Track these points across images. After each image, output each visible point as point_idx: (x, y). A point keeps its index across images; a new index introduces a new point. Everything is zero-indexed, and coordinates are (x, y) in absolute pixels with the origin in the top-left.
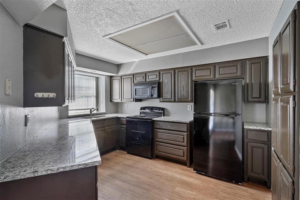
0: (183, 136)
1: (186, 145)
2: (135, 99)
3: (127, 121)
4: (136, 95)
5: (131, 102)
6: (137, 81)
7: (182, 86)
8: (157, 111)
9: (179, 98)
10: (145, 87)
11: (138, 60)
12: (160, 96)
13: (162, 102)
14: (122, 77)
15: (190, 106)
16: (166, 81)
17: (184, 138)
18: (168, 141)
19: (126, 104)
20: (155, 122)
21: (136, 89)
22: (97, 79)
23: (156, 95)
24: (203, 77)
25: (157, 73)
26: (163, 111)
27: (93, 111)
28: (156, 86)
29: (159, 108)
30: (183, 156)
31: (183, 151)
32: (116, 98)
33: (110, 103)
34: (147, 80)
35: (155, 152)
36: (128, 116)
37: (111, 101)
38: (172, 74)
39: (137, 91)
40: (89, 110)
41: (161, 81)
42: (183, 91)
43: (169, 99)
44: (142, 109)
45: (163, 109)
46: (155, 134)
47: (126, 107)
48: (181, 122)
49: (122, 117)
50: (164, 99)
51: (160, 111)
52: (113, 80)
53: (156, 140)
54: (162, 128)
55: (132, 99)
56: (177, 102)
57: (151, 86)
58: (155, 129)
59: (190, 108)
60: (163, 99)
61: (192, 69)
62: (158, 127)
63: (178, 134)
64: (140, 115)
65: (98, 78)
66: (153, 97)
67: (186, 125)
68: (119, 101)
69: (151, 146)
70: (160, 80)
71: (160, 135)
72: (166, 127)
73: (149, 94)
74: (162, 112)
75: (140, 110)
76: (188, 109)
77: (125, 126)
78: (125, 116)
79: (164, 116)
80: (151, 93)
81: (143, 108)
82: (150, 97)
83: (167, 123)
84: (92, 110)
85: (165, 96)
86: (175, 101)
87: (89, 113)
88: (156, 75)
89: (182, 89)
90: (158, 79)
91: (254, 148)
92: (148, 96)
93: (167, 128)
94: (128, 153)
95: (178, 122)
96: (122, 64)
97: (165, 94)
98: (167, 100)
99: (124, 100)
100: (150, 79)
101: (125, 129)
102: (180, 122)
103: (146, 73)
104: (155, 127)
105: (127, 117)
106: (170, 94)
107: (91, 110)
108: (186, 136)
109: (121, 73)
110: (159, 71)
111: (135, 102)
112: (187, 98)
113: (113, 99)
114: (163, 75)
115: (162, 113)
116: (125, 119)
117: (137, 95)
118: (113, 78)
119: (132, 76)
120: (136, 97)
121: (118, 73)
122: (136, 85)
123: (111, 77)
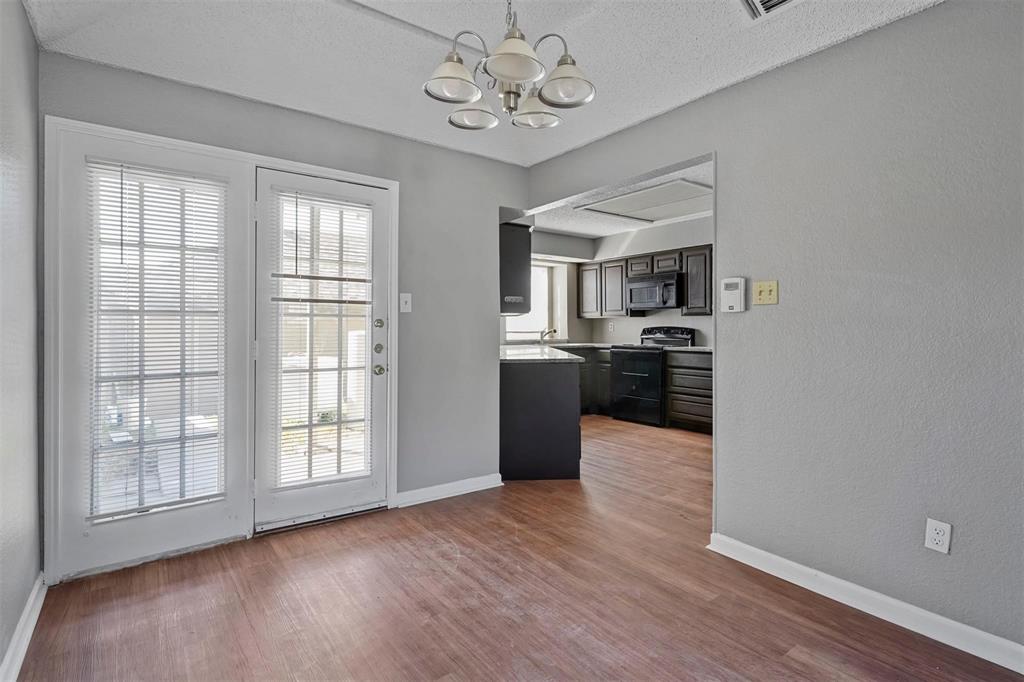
2: (631, 310)
4: (631, 302)
5: (622, 318)
6: (634, 273)
8: (679, 335)
10: (651, 283)
11: (636, 230)
12: (681, 302)
13: (686, 315)
14: (603, 265)
16: (694, 271)
18: (694, 391)
19: (611, 322)
20: (669, 354)
21: (631, 290)
22: (551, 271)
23: (672, 302)
25: (677, 256)
26: (690, 335)
28: (674, 281)
29: (681, 328)
32: (591, 311)
33: (578, 319)
34: (656, 270)
35: (669, 415)
36: (615, 344)
37: (579, 316)
39: (633, 294)
40: (537, 334)
41: (684, 271)
43: (701, 307)
44: (645, 331)
45: (691, 332)
46: (669, 376)
47: (610, 327)
49: (601, 346)
50: (691, 308)
51: (685, 336)
52: (582, 270)
53: (670, 390)
54: (681, 365)
55: (624, 311)
57: (663, 283)
58: (670, 368)
60: (688, 309)
62: (676, 363)
64: (641, 344)
65: (552, 268)
66: (668, 305)
68: (597, 315)
69: (661, 400)
70: (681, 269)
71: (677, 380)
73: (658, 299)
74: (690, 337)
75: (641, 335)
77: (610, 365)
78: (608, 344)
79: (693, 345)
80: (663, 298)
81: (648, 331)
82: (662, 305)
85: (692, 302)
86: (711, 313)
87: (539, 338)
88: (673, 260)
90: (677, 267)
92: (657, 304)
93: (692, 365)
96: (602, 238)
97: (692, 298)
98: (696, 310)
99: (607, 313)
100: (661, 267)
101: (609, 371)
103: (652, 257)
104: (670, 363)
105: (613, 347)
106: (703, 299)
107: (541, 334)
109: (599, 258)
110: (681, 252)
111: (631, 317)
113: (583, 313)
114: (689, 259)
115: (688, 339)
116: (609, 351)
117: (633, 301)
118: (584, 268)
119: (623, 263)
120: (632, 306)
121: (594, 257)
122: (631, 280)
123: (579, 265)
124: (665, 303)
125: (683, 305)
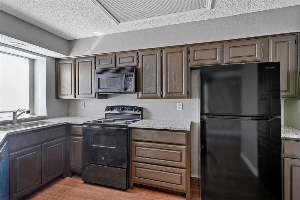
0: (180, 152)
1: (184, 166)
2: (97, 94)
3: (84, 130)
4: (99, 88)
5: (91, 100)
6: (100, 67)
7: (173, 74)
8: (132, 112)
9: (168, 92)
10: (115, 75)
11: (103, 35)
12: (137, 89)
13: (141, 98)
14: (76, 60)
15: (181, 104)
16: (148, 67)
17: (181, 154)
18: (155, 161)
19: (82, 103)
20: (133, 130)
21: (99, 79)
22: (32, 61)
23: (132, 88)
24: (205, 61)
25: (134, 55)
26: (140, 111)
27: (18, 116)
28: (133, 73)
29: (134, 107)
30: (180, 184)
31: (180, 175)
32: (67, 93)
33: (56, 100)
34: (118, 65)
35: (133, 179)
36: (85, 121)
37: (57, 97)
38: (157, 56)
39: (100, 82)
40: (12, 114)
41: (140, 66)
42: (175, 81)
43: (152, 93)
44: (107, 109)
45: (141, 109)
46: (133, 149)
47: (82, 107)
48: (177, 129)
49: (75, 122)
50: (145, 93)
51: (137, 112)
52: (61, 65)
53: (134, 160)
54: (144, 139)
55: (93, 95)
56: (165, 98)
57: (125, 75)
58: (133, 142)
59: (181, 106)
60: (143, 94)
61: (188, 49)
62: (137, 138)
63: (172, 149)
64: (105, 118)
66: (128, 90)
67: (185, 133)
68: (72, 97)
69: (127, 171)
70: (138, 65)
71: (141, 151)
72: (152, 138)
73: (120, 86)
74: (140, 113)
75: (105, 111)
76: (178, 109)
77: (82, 138)
78: (81, 121)
79: (142, 119)
80: (125, 85)
81: (110, 108)
82: (123, 91)
83: (154, 131)
84: (18, 113)
85: (146, 89)
86: (162, 97)
87: (11, 118)
88: (132, 58)
89: (173, 79)
90: (135, 63)
91: (294, 168)
92: (119, 90)
93: (153, 140)
94: (86, 182)
95: (172, 129)
96: (76, 40)
97: (146, 86)
98: (149, 95)
99: (80, 96)
100: (122, 63)
101: (81, 143)
102: (175, 129)
103: (115, 55)
104: (133, 138)
105: (84, 124)
106: (155, 87)
107: (15, 114)
108: (185, 151)
109: (73, 55)
110: (137, 52)
111: (98, 99)
112: (181, 91)
113: (60, 95)
114: (144, 57)
115: (139, 115)
116: (81, 126)
117: (101, 87)
118: (61, 62)
119: (92, 59)
120: (100, 91)
121: (69, 54)
122: (99, 72)
123: (58, 60)
124: (126, 89)
125: (140, 91)
